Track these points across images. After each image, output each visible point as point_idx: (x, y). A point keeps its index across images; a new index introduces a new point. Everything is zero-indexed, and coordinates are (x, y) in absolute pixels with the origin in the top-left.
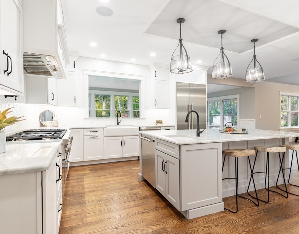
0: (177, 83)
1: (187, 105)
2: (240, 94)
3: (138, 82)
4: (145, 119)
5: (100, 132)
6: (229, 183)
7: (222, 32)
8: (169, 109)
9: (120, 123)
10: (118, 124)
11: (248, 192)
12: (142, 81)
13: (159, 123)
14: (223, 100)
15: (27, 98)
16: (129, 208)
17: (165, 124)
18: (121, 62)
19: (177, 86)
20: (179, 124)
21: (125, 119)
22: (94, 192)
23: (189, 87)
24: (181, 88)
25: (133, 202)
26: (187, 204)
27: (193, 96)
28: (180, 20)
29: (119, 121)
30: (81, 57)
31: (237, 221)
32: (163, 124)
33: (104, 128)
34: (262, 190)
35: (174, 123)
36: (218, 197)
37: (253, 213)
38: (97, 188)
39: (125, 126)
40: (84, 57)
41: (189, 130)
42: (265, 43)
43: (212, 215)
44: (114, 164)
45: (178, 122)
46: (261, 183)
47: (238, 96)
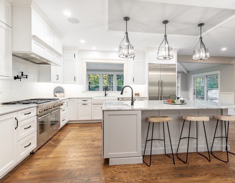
0: (149, 64)
1: (158, 81)
2: (221, 70)
3: (122, 65)
4: (127, 92)
5: (89, 101)
6: (159, 143)
7: (166, 22)
8: (145, 84)
9: (107, 95)
10: (105, 96)
11: (177, 153)
12: (124, 64)
13: (137, 95)
14: (207, 76)
15: (38, 79)
16: (81, 152)
17: (141, 96)
18: (109, 51)
19: (149, 67)
20: (151, 96)
21: (111, 92)
22: (68, 140)
23: (160, 67)
24: (153, 68)
25: (86, 149)
26: (109, 154)
27: (163, 73)
28: (126, 19)
29: (106, 94)
30: (81, 50)
31: (144, 172)
32: (140, 96)
33: (92, 98)
34: (194, 153)
35: (147, 96)
36: (137, 152)
37: (164, 169)
38: (72, 138)
39: (110, 97)
40: (83, 50)
41: (160, 101)
42: (213, 25)
43: (129, 165)
44: (97, 124)
45: (149, 94)
46: (193, 147)
47: (219, 72)
